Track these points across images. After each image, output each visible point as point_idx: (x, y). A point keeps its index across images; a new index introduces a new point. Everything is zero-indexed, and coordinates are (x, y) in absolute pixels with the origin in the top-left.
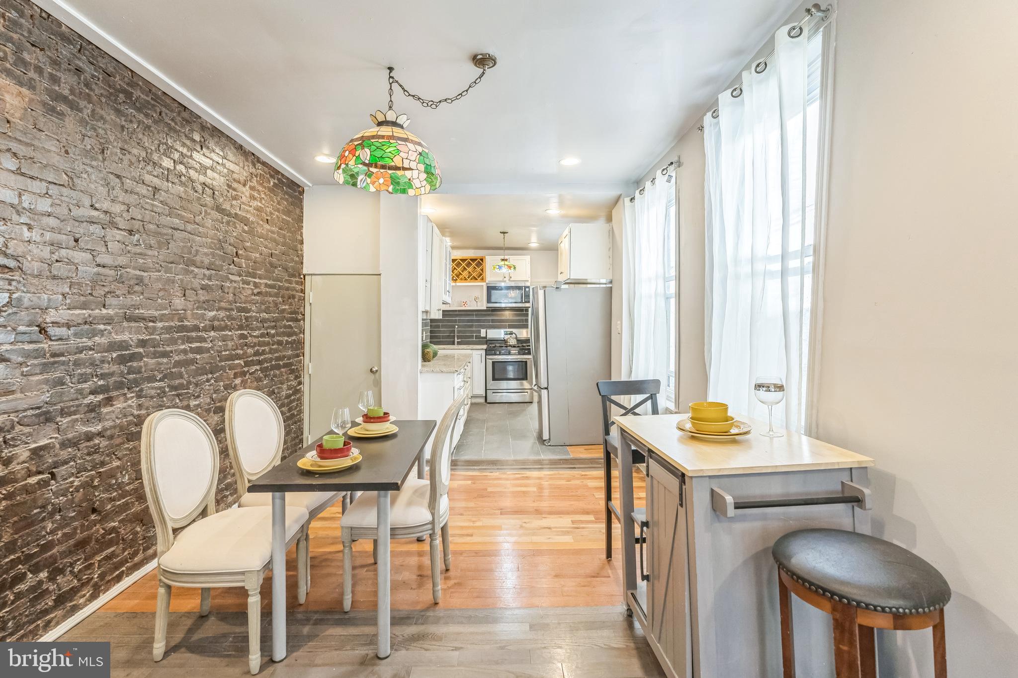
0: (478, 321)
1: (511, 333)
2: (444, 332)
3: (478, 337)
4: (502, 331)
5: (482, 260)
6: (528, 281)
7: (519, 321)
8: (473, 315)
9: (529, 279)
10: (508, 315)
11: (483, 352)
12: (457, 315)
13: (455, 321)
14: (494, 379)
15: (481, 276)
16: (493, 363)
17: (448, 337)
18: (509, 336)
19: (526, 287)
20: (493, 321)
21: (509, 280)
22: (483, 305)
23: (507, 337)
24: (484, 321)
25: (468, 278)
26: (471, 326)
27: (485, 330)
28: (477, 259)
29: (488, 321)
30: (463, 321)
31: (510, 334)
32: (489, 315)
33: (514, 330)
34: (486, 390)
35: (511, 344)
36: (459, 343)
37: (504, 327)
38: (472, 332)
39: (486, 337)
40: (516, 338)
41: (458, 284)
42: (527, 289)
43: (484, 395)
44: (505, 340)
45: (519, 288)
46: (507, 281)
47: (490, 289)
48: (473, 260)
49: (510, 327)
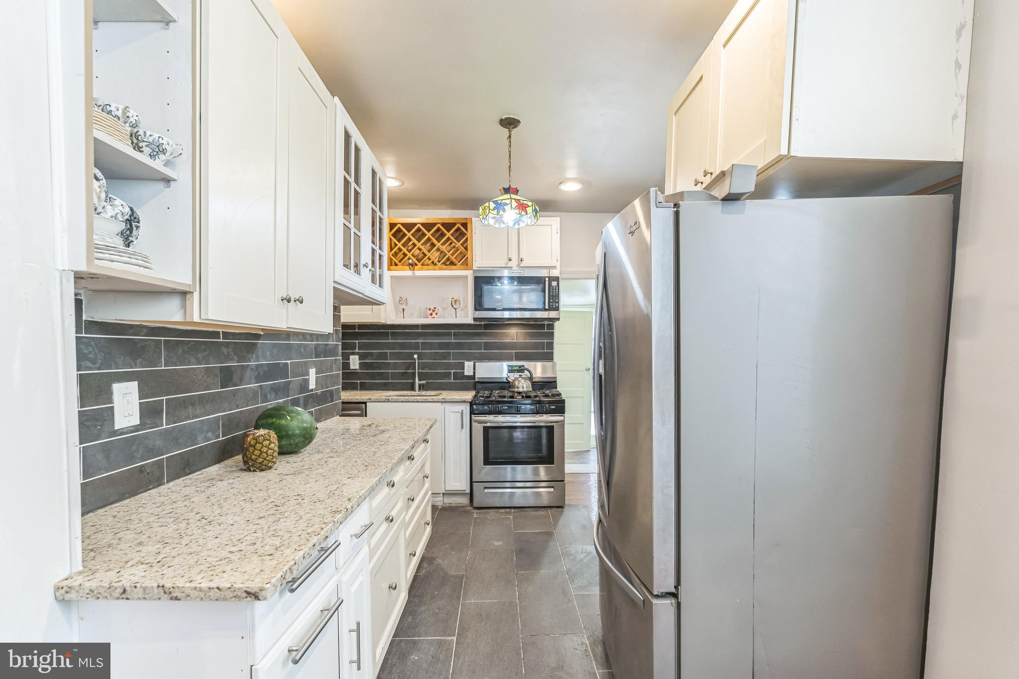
0: (459, 346)
1: (521, 370)
2: (395, 366)
3: (460, 376)
4: (505, 365)
5: (465, 225)
6: (555, 267)
7: (536, 346)
8: (449, 334)
9: (558, 265)
10: (514, 335)
11: (466, 408)
12: (419, 335)
13: (416, 346)
14: (487, 462)
15: (463, 259)
16: (486, 429)
17: (404, 375)
18: (517, 375)
19: (551, 279)
20: (487, 346)
21: (518, 266)
22: (466, 316)
23: (512, 377)
24: (470, 346)
25: (439, 262)
26: (446, 356)
27: (471, 363)
28: (454, 224)
29: (478, 345)
30: (431, 346)
31: (518, 371)
32: (479, 335)
33: (526, 364)
34: (471, 482)
35: (521, 390)
36: (422, 387)
37: (508, 358)
38: (448, 366)
39: (473, 377)
40: (531, 378)
41: (418, 273)
42: (554, 284)
43: (468, 491)
44: (509, 382)
45: (539, 281)
46: (515, 268)
47: (482, 282)
48: (448, 226)
49: (519, 357)
